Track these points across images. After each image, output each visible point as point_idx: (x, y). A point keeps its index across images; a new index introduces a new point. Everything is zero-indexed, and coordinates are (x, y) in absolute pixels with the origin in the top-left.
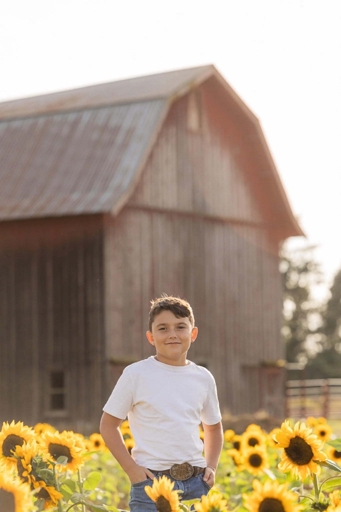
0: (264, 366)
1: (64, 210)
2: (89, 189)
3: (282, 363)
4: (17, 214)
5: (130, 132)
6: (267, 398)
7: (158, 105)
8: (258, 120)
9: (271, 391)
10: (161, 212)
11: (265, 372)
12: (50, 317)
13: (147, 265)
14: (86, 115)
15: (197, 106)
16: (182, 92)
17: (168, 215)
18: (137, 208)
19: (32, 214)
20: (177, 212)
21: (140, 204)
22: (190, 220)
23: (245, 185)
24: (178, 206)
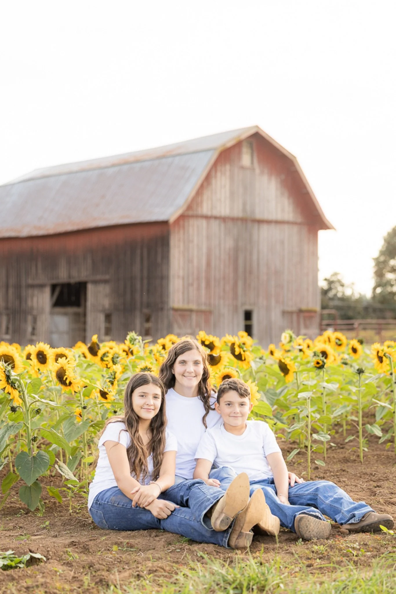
0: (301, 311)
1: (148, 219)
3: (318, 309)
4: (127, 221)
5: (194, 170)
6: (304, 330)
7: (210, 154)
8: (295, 157)
9: (306, 327)
10: (216, 218)
11: (302, 315)
12: (145, 282)
13: (204, 250)
14: (177, 159)
15: (249, 151)
16: (229, 145)
17: (222, 220)
18: (197, 216)
19: (133, 221)
20: (229, 218)
21: (200, 214)
22: (240, 222)
23: (288, 199)
24: (229, 214)
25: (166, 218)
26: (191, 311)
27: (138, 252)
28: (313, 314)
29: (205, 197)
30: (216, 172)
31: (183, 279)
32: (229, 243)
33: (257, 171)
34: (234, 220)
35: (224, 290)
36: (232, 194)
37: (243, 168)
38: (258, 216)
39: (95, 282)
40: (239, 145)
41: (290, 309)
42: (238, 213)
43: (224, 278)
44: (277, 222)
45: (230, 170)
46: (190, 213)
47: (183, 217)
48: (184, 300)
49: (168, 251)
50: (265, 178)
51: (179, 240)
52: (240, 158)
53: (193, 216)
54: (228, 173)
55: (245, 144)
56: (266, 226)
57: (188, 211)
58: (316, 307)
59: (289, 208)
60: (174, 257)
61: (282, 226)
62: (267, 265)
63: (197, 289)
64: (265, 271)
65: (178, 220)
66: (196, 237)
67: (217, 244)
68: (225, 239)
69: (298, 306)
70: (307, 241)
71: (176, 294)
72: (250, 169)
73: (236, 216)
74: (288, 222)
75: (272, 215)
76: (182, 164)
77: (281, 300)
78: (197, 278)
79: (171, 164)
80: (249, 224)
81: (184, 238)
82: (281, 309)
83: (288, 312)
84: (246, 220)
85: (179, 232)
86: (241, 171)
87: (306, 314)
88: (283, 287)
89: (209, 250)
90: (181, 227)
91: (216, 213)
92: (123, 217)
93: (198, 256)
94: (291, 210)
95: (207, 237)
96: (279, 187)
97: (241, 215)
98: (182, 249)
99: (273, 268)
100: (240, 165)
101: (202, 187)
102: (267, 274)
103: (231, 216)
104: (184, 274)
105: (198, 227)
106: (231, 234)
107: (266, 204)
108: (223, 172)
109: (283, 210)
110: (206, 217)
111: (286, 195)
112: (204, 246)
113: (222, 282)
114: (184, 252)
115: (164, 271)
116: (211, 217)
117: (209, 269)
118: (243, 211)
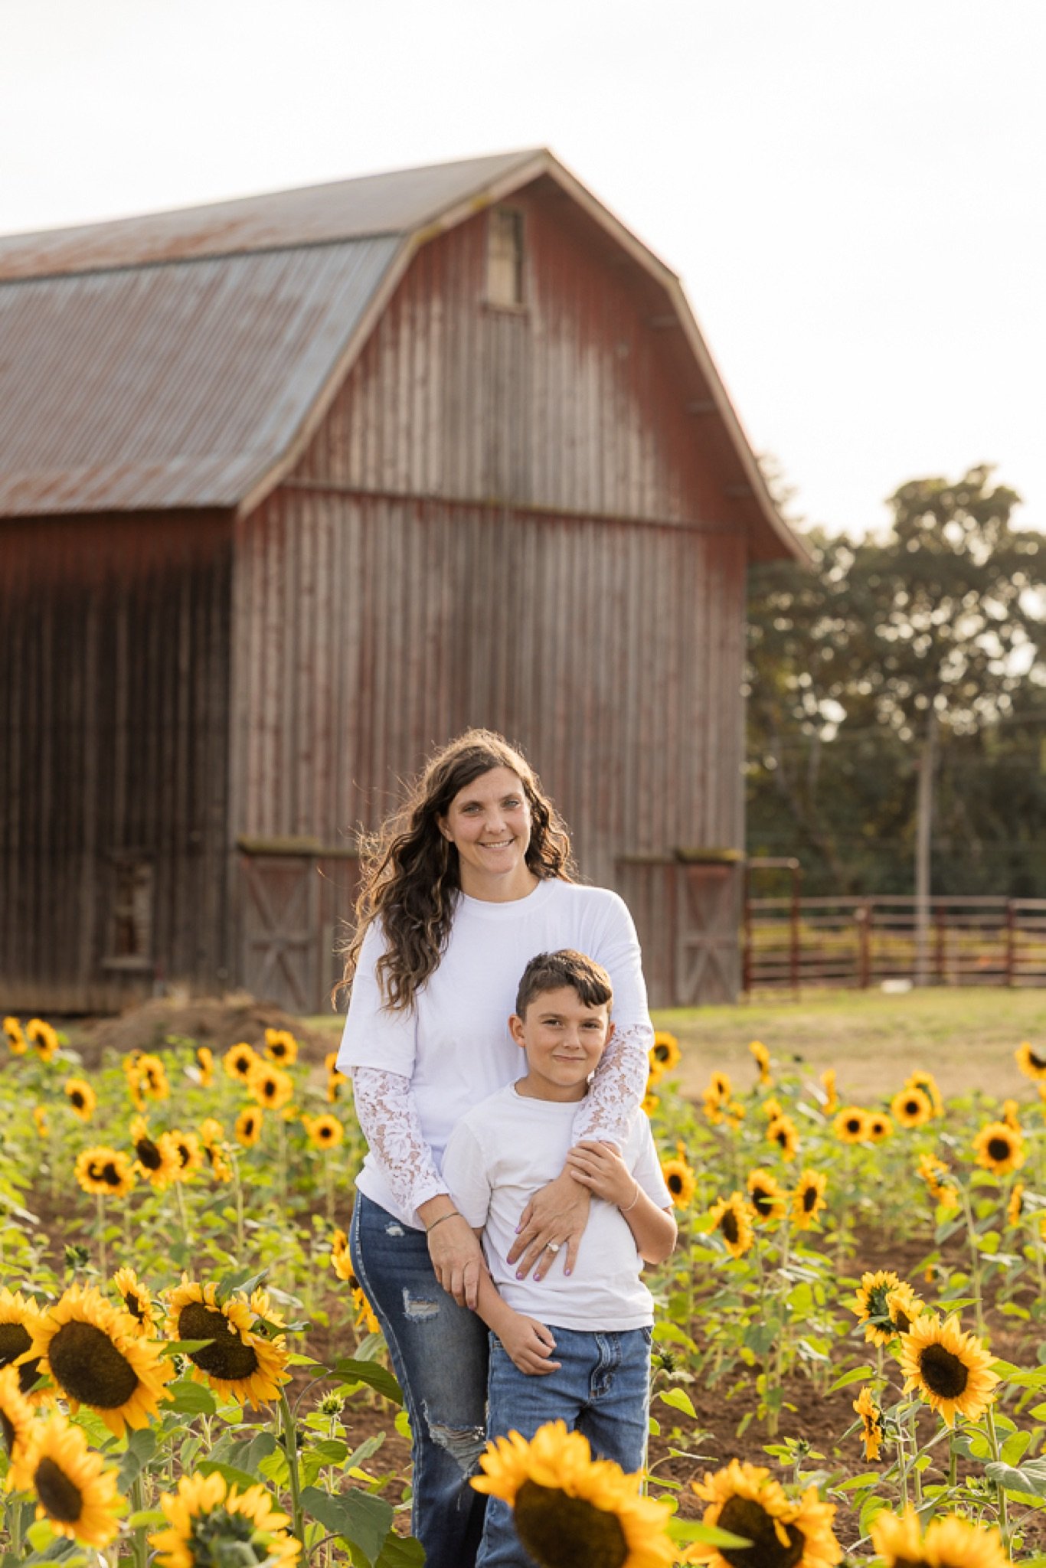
0: (680, 859)
1: (142, 499)
2: (206, 451)
3: (737, 854)
4: (49, 504)
5: (318, 313)
6: (687, 937)
7: (383, 251)
8: (676, 278)
9: (699, 922)
10: (393, 500)
11: (681, 873)
12: (122, 740)
13: (353, 625)
14: (238, 270)
15: (510, 247)
16: (448, 221)
17: (413, 508)
18: (328, 493)
19: (77, 503)
20: (438, 501)
21: (339, 482)
22: (475, 518)
23: (641, 433)
24: (441, 486)
25: (227, 498)
26: (307, 856)
27: (93, 626)
28: (721, 871)
29: (357, 421)
30: (396, 326)
31: (278, 732)
32: (440, 601)
33: (537, 326)
34: (454, 507)
36: (451, 409)
37: (486, 309)
38: (539, 499)
40: (474, 226)
41: (643, 853)
42: (467, 482)
44: (602, 522)
45: (443, 319)
46: (306, 480)
47: (282, 494)
48: (277, 815)
49: (227, 626)
50: (565, 352)
51: (265, 583)
52: (478, 275)
53: (311, 492)
54: (435, 328)
55: (494, 219)
56: (563, 536)
57: (297, 471)
58: (732, 845)
59: (642, 469)
60: (247, 647)
61: (619, 538)
62: (568, 686)
63: (327, 774)
64: (560, 708)
65: (265, 505)
66: (322, 574)
67: (398, 600)
68: (424, 583)
69: (671, 843)
70: (700, 593)
71: (253, 790)
72: (512, 315)
73: (462, 493)
74: (639, 524)
75: (586, 494)
76: (262, 288)
77: (613, 816)
78: (328, 733)
79: (215, 285)
80: (509, 527)
81: (281, 574)
82: (614, 850)
83: (635, 864)
84: (498, 509)
85: (265, 554)
86: (480, 323)
87: (697, 871)
88: (620, 769)
89: (369, 623)
90: (274, 533)
91: (395, 481)
92: (23, 487)
93: (329, 649)
94: (649, 478)
95: (363, 572)
96: (609, 386)
97: (478, 492)
98: (273, 619)
99: (587, 695)
100: (478, 298)
101: (349, 380)
102: (568, 720)
103: (447, 493)
104: (279, 716)
105: (330, 532)
106: (446, 565)
107: (566, 452)
108: (420, 324)
109: (623, 477)
110: (360, 497)
111: (634, 419)
112: (353, 607)
113: (412, 747)
114: (280, 631)
115: (201, 703)
116: (377, 497)
117: (367, 696)
118: (486, 476)
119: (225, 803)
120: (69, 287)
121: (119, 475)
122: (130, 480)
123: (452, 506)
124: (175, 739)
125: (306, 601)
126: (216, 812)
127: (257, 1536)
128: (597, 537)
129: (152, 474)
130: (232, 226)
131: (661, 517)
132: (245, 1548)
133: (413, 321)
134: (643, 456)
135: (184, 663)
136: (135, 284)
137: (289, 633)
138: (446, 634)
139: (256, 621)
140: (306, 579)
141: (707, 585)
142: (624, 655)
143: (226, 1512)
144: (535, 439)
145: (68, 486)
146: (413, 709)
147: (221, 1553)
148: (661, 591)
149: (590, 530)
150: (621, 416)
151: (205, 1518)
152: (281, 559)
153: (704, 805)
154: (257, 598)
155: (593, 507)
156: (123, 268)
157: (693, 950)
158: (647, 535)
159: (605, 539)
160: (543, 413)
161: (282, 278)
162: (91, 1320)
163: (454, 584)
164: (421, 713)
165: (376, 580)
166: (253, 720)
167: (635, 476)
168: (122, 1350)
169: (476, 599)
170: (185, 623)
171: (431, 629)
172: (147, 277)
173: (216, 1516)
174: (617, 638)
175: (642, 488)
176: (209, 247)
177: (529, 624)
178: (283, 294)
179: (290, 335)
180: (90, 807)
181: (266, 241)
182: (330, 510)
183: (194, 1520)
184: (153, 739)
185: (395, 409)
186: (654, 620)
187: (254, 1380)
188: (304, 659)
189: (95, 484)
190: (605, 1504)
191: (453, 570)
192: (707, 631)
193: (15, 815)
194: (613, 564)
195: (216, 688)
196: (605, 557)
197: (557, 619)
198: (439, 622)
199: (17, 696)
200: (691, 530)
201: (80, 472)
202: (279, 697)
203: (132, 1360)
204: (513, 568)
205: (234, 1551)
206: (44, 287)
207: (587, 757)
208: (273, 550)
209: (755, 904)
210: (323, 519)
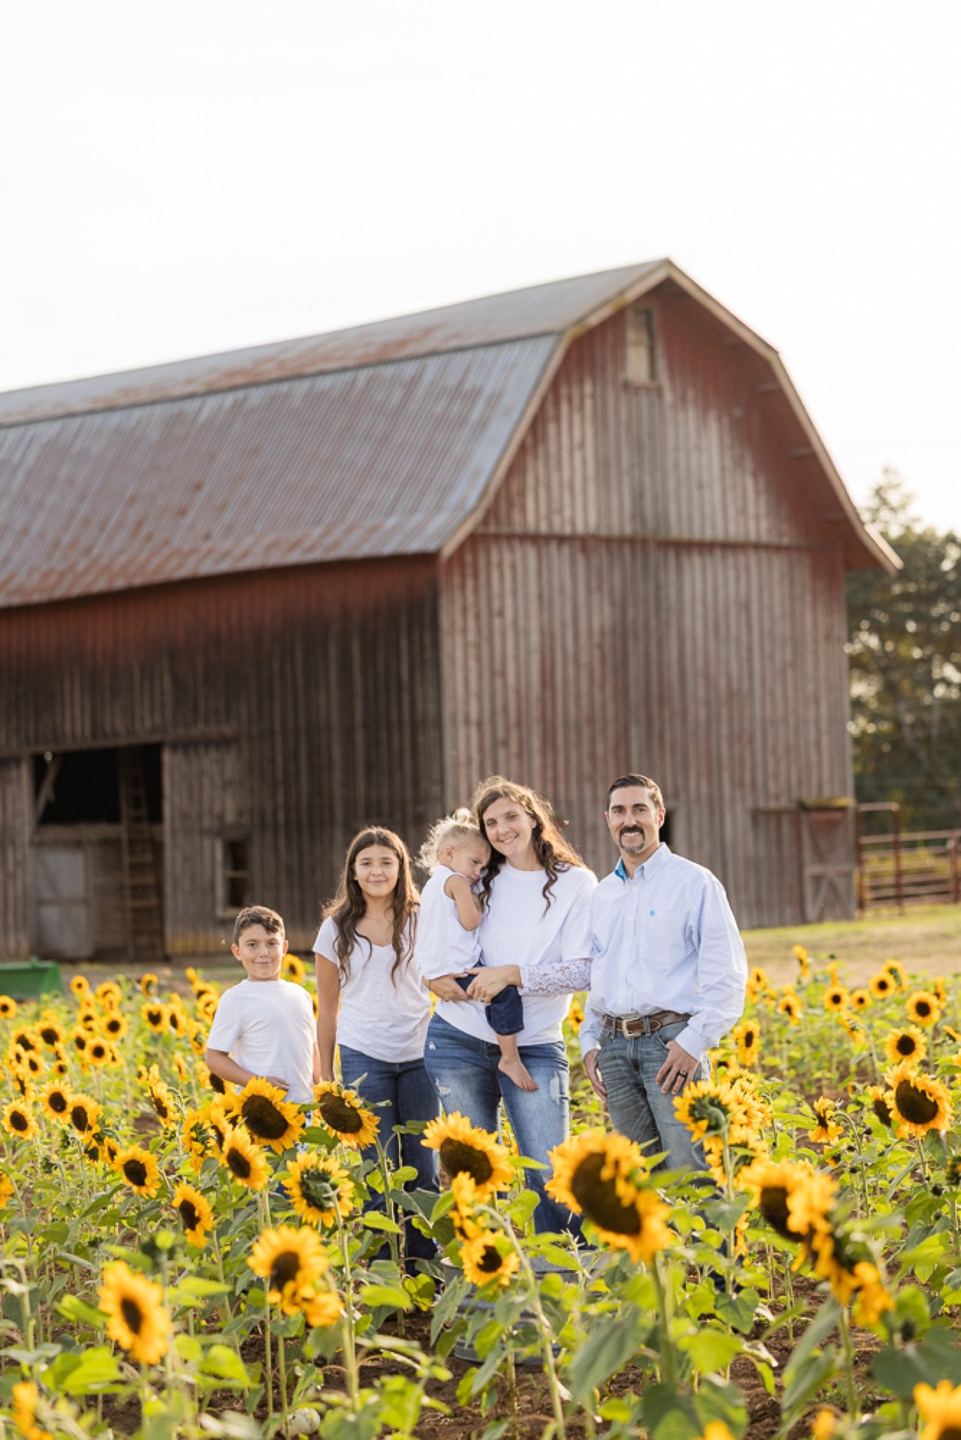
0: (803, 807)
1: (367, 549)
2: (414, 510)
3: (848, 801)
4: (295, 557)
5: (496, 398)
6: (811, 869)
7: (545, 346)
8: (776, 352)
9: (820, 857)
10: (561, 539)
11: (804, 818)
12: (359, 737)
13: (535, 639)
14: (433, 365)
15: (644, 337)
16: (594, 320)
17: (578, 545)
18: (510, 537)
19: (316, 555)
20: (596, 538)
21: (518, 529)
22: (627, 550)
23: (755, 475)
24: (598, 526)
25: (431, 547)
27: (333, 650)
28: (837, 816)
29: (530, 480)
30: (557, 404)
31: (480, 724)
32: (602, 615)
33: (668, 397)
34: (610, 542)
35: (593, 756)
36: (603, 466)
37: (627, 386)
38: (675, 533)
39: (187, 746)
40: (616, 321)
41: (773, 804)
42: (619, 522)
43: (591, 720)
44: (728, 546)
45: (593, 396)
46: (492, 529)
47: (473, 540)
49: (436, 645)
50: (691, 416)
51: (465, 610)
52: (620, 360)
53: (497, 537)
54: (588, 403)
55: (630, 315)
56: (697, 560)
57: (485, 521)
58: (844, 794)
59: (757, 503)
60: (453, 661)
61: (742, 559)
62: (707, 677)
63: (520, 755)
64: (701, 693)
65: (461, 549)
66: (509, 601)
67: (569, 619)
68: (589, 603)
69: (795, 795)
70: (808, 598)
71: (462, 771)
72: (648, 389)
73: (616, 531)
74: (757, 546)
75: (714, 526)
76: (452, 381)
77: (748, 777)
78: (519, 724)
79: (416, 379)
80: (654, 555)
81: (477, 603)
82: (750, 804)
83: (768, 813)
84: (644, 542)
85: (463, 587)
86: (623, 397)
87: (816, 816)
88: (752, 740)
89: (548, 637)
90: (469, 571)
91: (562, 525)
92: (275, 544)
93: (517, 657)
94: (763, 510)
95: (540, 597)
96: (727, 441)
97: (628, 529)
98: (472, 637)
99: (723, 682)
100: (621, 378)
101: (522, 448)
102: (707, 703)
103: (603, 532)
104: (481, 713)
105: (513, 567)
106: (606, 587)
107: (696, 494)
108: (576, 401)
109: (743, 511)
110: (536, 539)
111: (749, 465)
112: (534, 625)
113: (586, 731)
114: (478, 646)
115: (420, 705)
116: (548, 538)
117: (548, 694)
118: (633, 517)
119: (442, 782)
120: (304, 386)
121: (350, 530)
122: (356, 535)
123: (608, 541)
124: (401, 733)
125: (497, 622)
126: (436, 790)
127: (333, 1180)
128: (724, 559)
129: (374, 529)
130: (427, 331)
131: (774, 540)
132: (327, 1185)
133: (570, 399)
134: (757, 493)
135: (405, 675)
136: (355, 380)
137: (485, 648)
138: (608, 641)
139: (459, 640)
140: (496, 605)
141: (814, 592)
142: (750, 650)
143: (317, 1169)
144: (671, 485)
145: (307, 543)
146: (584, 701)
147: (316, 1188)
148: (777, 597)
149: (718, 553)
150: (739, 462)
151: (308, 1172)
152: (476, 590)
153: (820, 763)
154: (459, 622)
155: (720, 535)
156: (344, 370)
157: (817, 879)
158: (764, 555)
159: (731, 560)
160: (676, 465)
161: (467, 372)
162: (262, 1094)
163: (612, 602)
164: (592, 703)
165: (551, 602)
166: (460, 717)
167: (751, 509)
168: (278, 1108)
169: (630, 613)
170: (404, 644)
171: (596, 639)
172: (363, 375)
173: (312, 1170)
174: (744, 637)
175: (757, 518)
176: (410, 349)
177: (673, 630)
178: (468, 385)
179: (475, 416)
180: (338, 791)
181: (454, 343)
182: (512, 550)
183: (302, 1173)
184: (384, 736)
185: (560, 469)
186: (773, 621)
187: (361, 1132)
188: (498, 667)
189: (329, 540)
190: (478, 1147)
191: (612, 591)
192: (815, 627)
193: (280, 800)
194: (738, 579)
195: (431, 693)
196: (731, 574)
197: (696, 625)
198: (602, 633)
199: (277, 707)
200: (798, 549)
201: (319, 530)
202: (480, 698)
203: (284, 1113)
204: (658, 587)
205: (322, 1187)
206: (284, 387)
207: (724, 731)
208: (470, 584)
209: (866, 840)
210: (507, 558)
